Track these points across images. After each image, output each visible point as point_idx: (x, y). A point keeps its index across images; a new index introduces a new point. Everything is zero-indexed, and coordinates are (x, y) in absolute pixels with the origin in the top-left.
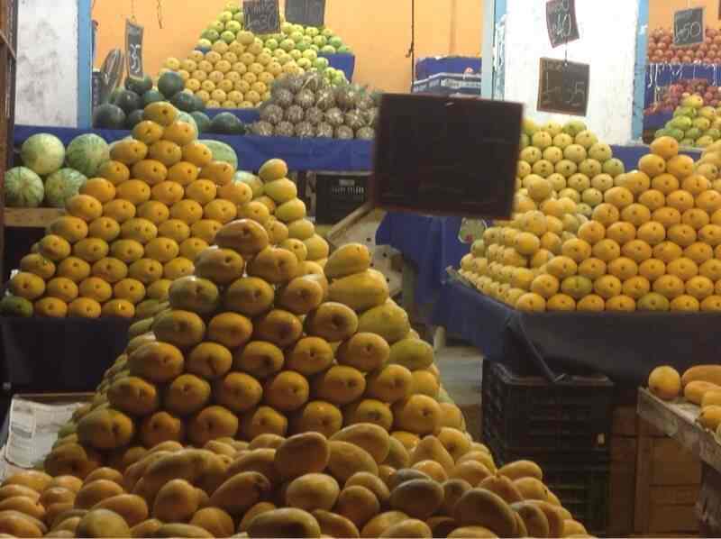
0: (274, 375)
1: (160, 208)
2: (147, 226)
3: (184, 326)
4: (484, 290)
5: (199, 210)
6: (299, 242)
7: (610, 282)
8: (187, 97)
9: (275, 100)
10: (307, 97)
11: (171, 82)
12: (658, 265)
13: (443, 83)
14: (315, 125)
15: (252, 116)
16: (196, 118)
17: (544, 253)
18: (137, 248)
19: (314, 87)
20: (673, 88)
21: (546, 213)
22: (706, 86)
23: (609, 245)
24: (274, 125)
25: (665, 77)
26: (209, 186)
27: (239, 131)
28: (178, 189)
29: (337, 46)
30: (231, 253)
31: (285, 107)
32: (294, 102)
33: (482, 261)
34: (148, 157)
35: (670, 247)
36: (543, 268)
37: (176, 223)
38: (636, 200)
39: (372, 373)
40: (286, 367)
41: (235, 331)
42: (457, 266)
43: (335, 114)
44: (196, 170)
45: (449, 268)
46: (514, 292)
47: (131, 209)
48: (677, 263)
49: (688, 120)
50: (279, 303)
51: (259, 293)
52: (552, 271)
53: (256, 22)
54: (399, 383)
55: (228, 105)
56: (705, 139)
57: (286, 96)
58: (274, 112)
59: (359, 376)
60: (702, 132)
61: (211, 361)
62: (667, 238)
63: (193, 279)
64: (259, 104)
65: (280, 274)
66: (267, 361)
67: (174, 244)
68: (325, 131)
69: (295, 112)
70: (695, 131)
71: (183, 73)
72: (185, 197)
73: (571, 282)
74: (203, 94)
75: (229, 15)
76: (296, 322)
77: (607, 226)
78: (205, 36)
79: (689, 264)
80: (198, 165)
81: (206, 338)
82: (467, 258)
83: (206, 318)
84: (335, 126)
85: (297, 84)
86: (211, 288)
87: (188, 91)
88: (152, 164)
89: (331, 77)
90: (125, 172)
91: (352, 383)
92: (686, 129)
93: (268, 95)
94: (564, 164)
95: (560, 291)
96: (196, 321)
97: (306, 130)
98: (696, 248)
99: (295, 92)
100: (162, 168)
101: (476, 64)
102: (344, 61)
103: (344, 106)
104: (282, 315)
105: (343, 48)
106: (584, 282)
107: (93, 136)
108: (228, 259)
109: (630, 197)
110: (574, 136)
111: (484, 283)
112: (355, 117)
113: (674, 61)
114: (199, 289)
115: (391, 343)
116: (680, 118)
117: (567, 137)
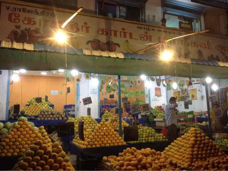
0: (44, 166)
1: (22, 136)
2: (20, 139)
3: (29, 159)
4: (77, 145)
5: (29, 136)
6: (46, 140)
7: (96, 143)
8: (25, 114)
9: (41, 114)
10: (46, 113)
11: (23, 112)
12: (103, 139)
13: (69, 110)
14: (48, 118)
15: (37, 117)
16: (27, 118)
17: (86, 138)
18: (18, 143)
19: (48, 112)
20: (104, 108)
21: (86, 132)
22: (108, 108)
23: (96, 137)
24: (41, 118)
25: (103, 107)
26: (31, 132)
27: (35, 119)
28: (25, 133)
29: (51, 103)
30: (36, 146)
31: (43, 115)
32: (44, 114)
33: (76, 140)
34: (20, 127)
35: (105, 136)
36: (86, 141)
37: (25, 139)
38: (100, 129)
39: (60, 164)
40: (46, 164)
41: (37, 159)
42: (72, 141)
43: (51, 116)
44: (28, 129)
45: (71, 141)
46: (82, 145)
47: (17, 137)
48: (106, 139)
49: (106, 114)
50: (45, 154)
51: (41, 152)
52: (87, 142)
53: (38, 101)
54: (65, 165)
55: (33, 115)
56: (109, 117)
57: (43, 113)
58: (41, 116)
59: (58, 165)
60: (108, 116)
61: (33, 165)
62: (104, 135)
63: (30, 151)
64: (38, 115)
65: (45, 149)
66: (43, 164)
67: (24, 142)
68: (49, 119)
69: (44, 116)
70: (107, 116)
71: (25, 110)
72: (27, 134)
73: (90, 143)
74: (28, 113)
75: (32, 99)
76: (47, 156)
77: (96, 133)
78: (28, 102)
79: (108, 139)
80: (29, 128)
81: (32, 161)
82: (74, 139)
83: (32, 157)
84: (51, 118)
85: (45, 111)
86: (33, 152)
87: (26, 113)
88: (21, 129)
89: (50, 109)
90: (16, 130)
91: (57, 166)
92: (106, 116)
93: (40, 113)
94: (88, 123)
95: (89, 145)
96: (31, 158)
97: (46, 119)
98: (109, 136)
99: (44, 113)
100: (23, 129)
101: (74, 106)
102: (52, 106)
103: (52, 114)
104: (45, 156)
105: (52, 104)
106: (92, 143)
107: (9, 123)
108: (36, 147)
109: (99, 129)
110: (90, 118)
111: (77, 144)
112: (55, 116)
113: (104, 104)
114: (31, 152)
115: (63, 158)
116: (105, 114)
117: (89, 118)
